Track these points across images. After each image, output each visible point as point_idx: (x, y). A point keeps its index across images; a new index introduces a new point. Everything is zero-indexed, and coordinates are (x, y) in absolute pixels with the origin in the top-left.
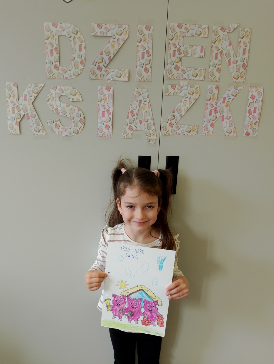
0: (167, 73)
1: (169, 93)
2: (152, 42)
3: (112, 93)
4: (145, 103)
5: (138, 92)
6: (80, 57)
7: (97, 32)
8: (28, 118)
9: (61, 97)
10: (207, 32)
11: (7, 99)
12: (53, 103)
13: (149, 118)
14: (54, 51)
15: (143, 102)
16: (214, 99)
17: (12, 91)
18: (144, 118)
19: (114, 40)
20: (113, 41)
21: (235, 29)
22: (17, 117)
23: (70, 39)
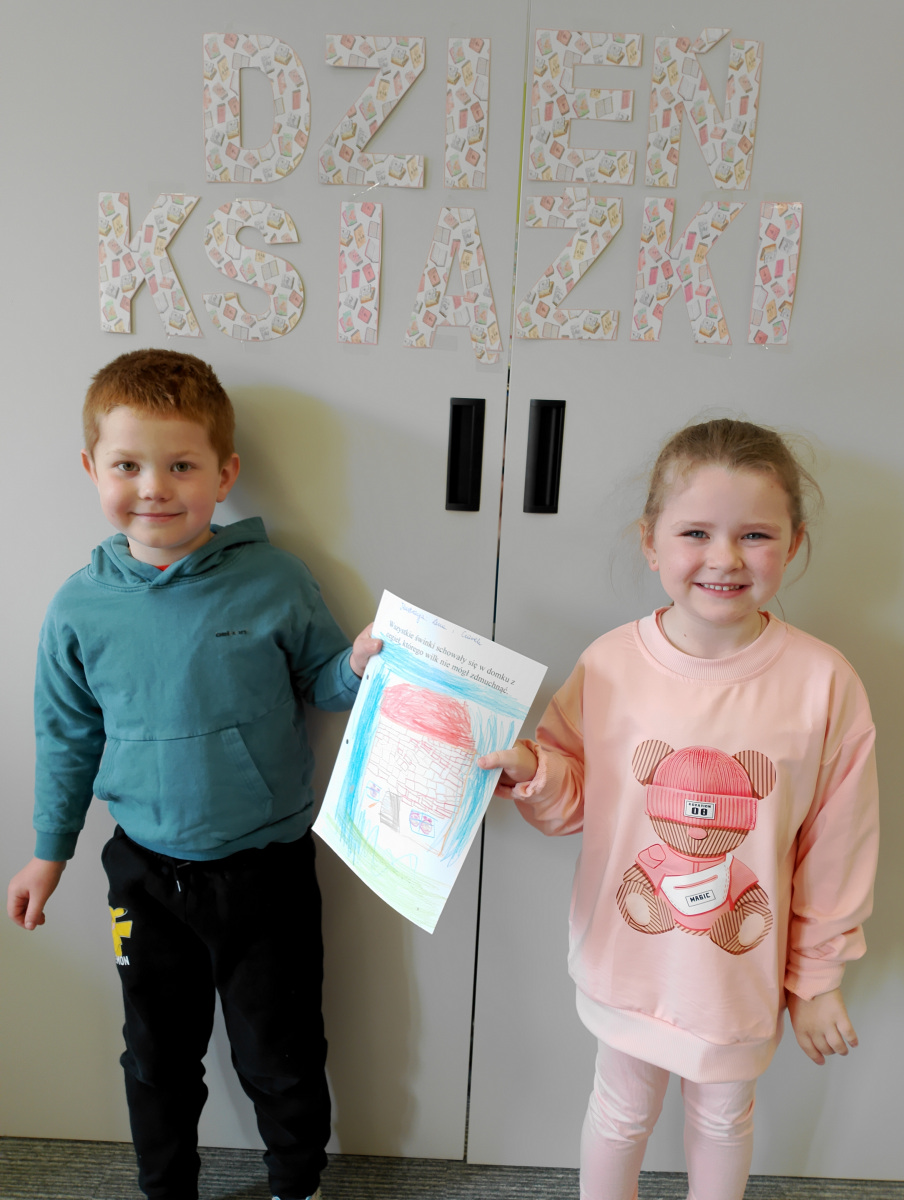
0: (529, 165)
1: (534, 221)
2: (487, 82)
3: (379, 221)
4: (468, 248)
6: (296, 123)
7: (340, 58)
8: (155, 290)
9: (244, 233)
10: (639, 53)
11: (101, 237)
12: (221, 250)
13: (479, 289)
14: (227, 108)
15: (463, 246)
16: (661, 236)
17: (113, 216)
18: (465, 290)
19: (386, 77)
20: (382, 80)
21: (717, 43)
22: (126, 287)
23: (270, 76)
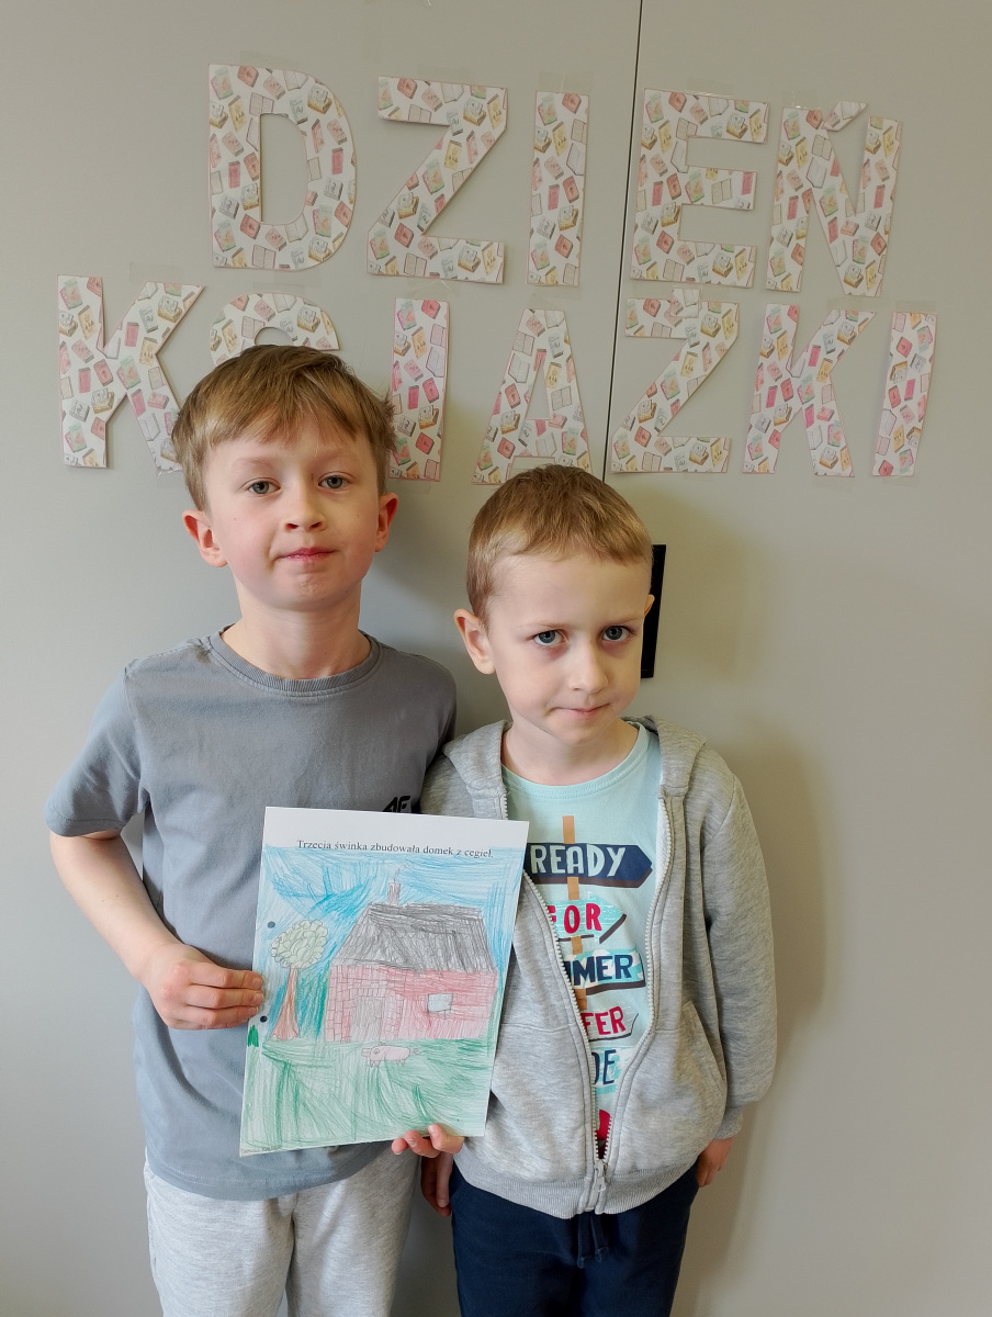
0: (632, 261)
1: (636, 328)
2: (584, 151)
3: (444, 323)
4: (556, 360)
5: (534, 324)
6: (337, 192)
7: (397, 109)
8: (141, 410)
9: (265, 333)
10: (764, 126)
11: (63, 338)
13: (568, 412)
14: (243, 168)
15: (549, 358)
16: (782, 351)
17: (80, 309)
18: (551, 413)
19: (456, 138)
20: (452, 142)
22: (99, 406)
23: (302, 127)
